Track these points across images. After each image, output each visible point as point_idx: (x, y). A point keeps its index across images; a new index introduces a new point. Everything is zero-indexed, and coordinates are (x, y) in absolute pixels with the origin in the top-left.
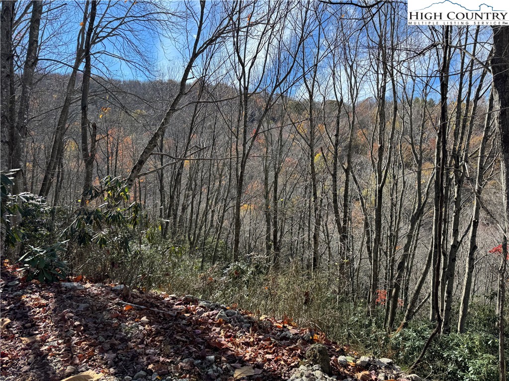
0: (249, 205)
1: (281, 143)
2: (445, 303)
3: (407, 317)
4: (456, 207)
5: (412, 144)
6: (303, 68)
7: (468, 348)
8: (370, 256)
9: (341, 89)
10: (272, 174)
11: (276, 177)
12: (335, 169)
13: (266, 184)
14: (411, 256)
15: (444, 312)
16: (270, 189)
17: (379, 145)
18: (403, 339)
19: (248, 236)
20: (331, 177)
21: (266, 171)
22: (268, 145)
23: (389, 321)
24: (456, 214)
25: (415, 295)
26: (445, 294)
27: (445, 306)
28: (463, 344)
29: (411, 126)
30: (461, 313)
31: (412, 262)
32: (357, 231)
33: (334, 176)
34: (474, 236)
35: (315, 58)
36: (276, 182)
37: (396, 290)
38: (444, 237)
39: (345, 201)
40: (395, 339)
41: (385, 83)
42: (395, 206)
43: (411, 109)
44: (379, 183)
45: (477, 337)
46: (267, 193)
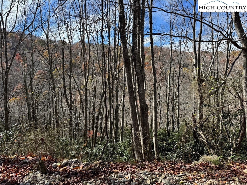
0: (16, 98)
1: (33, 62)
2: (115, 131)
3: (101, 140)
4: (116, 90)
5: (99, 64)
6: (41, 22)
7: (123, 147)
8: (84, 116)
9: (64, 35)
10: (29, 79)
11: (31, 81)
12: (64, 75)
13: (26, 85)
14: (102, 113)
15: (115, 134)
16: (28, 87)
17: (84, 64)
18: (99, 150)
19: (17, 115)
20: (62, 79)
21: (25, 77)
22: (24, 63)
23: (94, 144)
24: (117, 93)
25: (104, 130)
26: (115, 127)
27: (115, 132)
28: (121, 146)
29: (98, 56)
30: (121, 133)
31: (103, 115)
32: (77, 105)
33: (63, 79)
34: (123, 101)
35: (48, 17)
36: (31, 84)
37: (96, 129)
38: (113, 103)
39: (70, 91)
40: (96, 151)
41: (84, 34)
42: (94, 92)
43: (97, 48)
44: (85, 82)
45: (126, 142)
46: (27, 90)
